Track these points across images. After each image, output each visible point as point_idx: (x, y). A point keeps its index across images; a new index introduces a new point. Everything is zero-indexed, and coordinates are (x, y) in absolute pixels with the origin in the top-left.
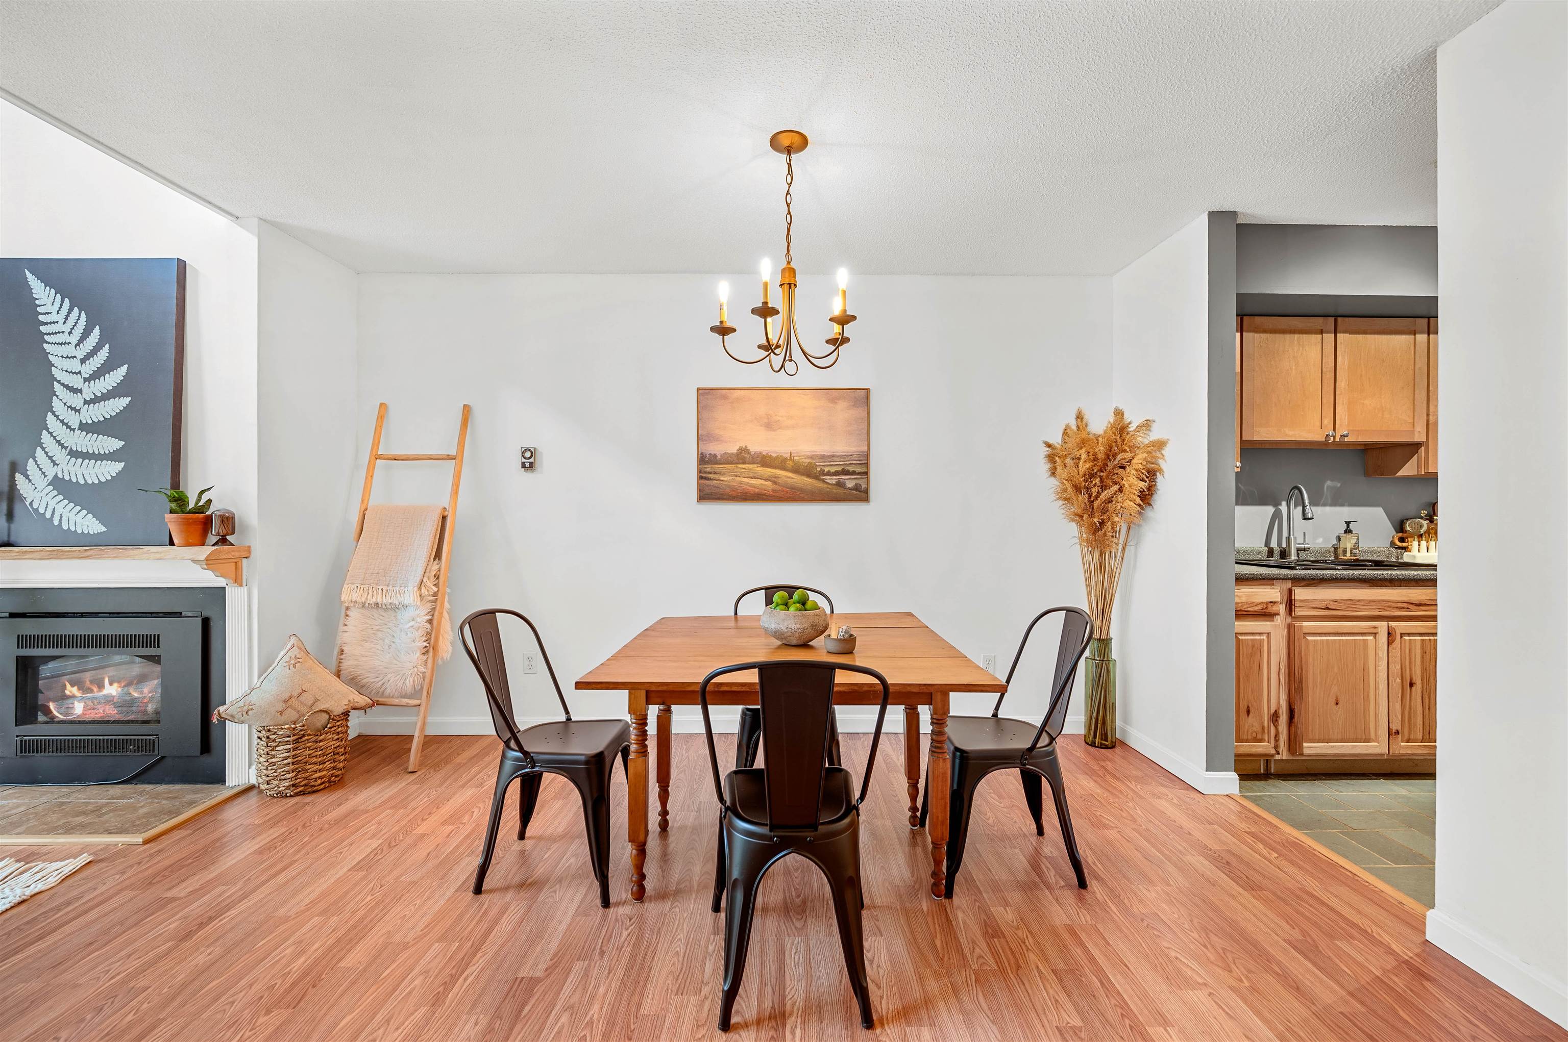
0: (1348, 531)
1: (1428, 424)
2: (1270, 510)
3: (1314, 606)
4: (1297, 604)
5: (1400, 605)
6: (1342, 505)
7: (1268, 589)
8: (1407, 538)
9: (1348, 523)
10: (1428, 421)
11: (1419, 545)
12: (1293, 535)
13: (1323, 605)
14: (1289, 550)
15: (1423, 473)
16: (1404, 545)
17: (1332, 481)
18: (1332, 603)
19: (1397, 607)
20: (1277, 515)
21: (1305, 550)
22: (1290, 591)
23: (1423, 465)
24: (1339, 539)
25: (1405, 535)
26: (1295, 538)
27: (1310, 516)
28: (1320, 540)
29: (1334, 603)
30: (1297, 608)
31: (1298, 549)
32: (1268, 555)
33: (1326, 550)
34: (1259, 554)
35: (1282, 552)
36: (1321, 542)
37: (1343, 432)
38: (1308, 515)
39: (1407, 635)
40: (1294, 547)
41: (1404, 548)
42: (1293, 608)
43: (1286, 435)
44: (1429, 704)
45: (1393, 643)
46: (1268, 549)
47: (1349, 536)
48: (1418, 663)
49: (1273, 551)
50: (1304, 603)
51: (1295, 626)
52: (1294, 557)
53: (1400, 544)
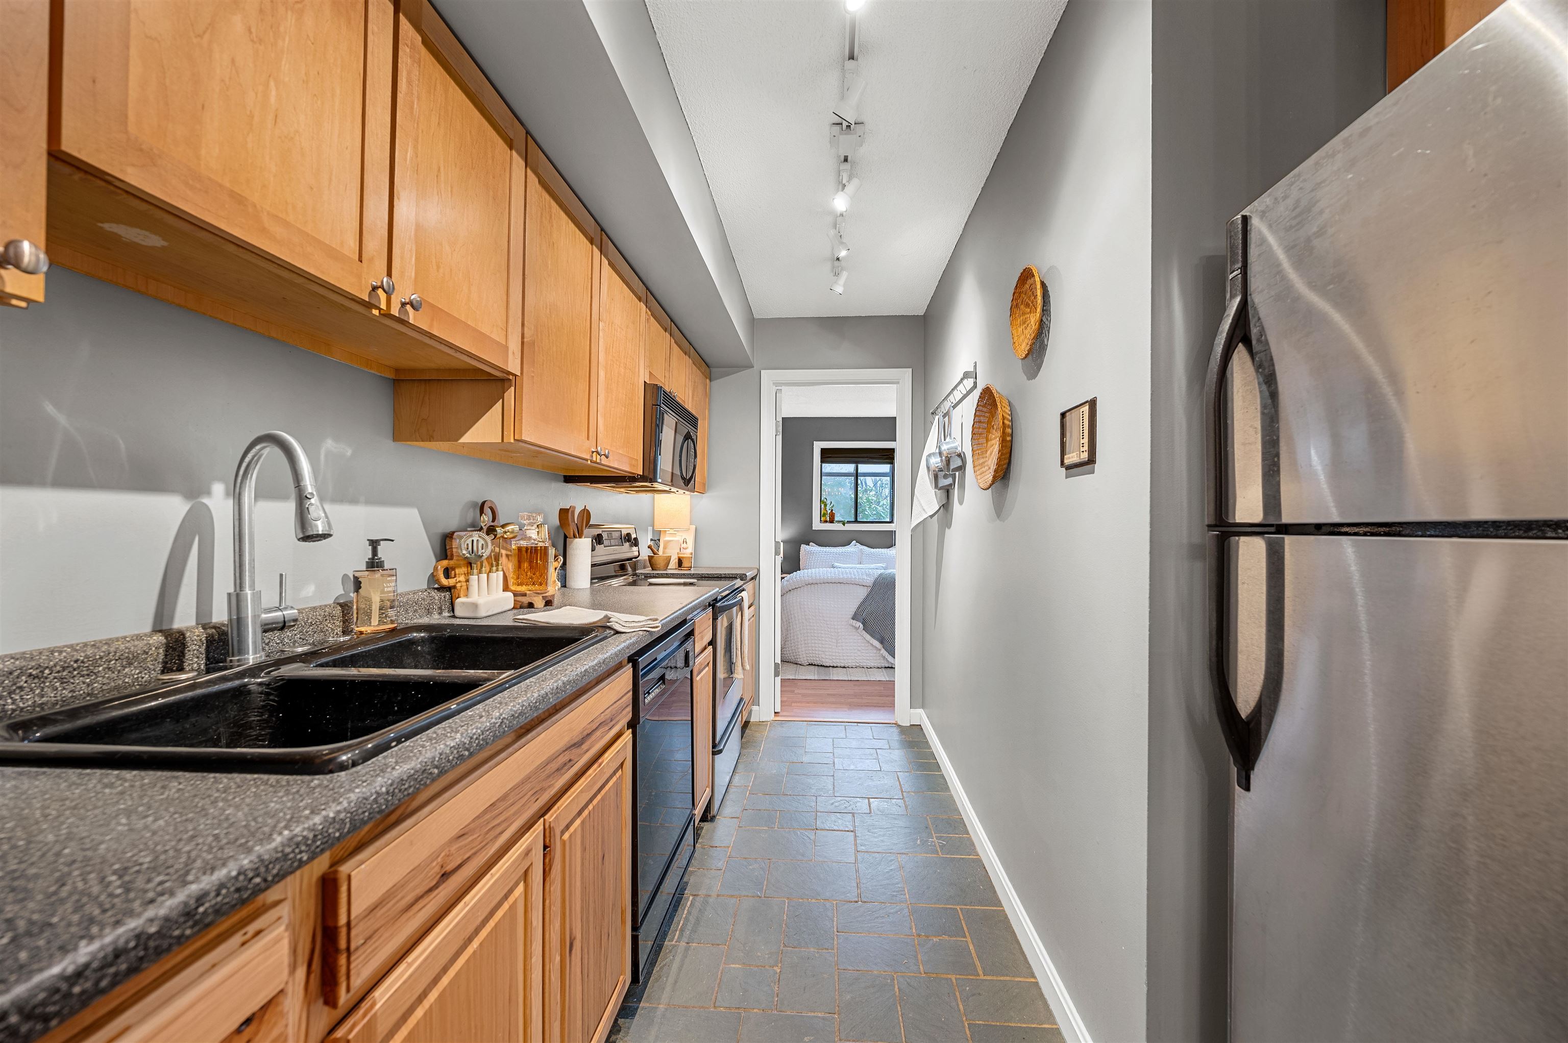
0: (375, 564)
3: (409, 898)
4: (357, 935)
5: (561, 760)
7: (232, 954)
8: (453, 569)
9: (374, 544)
10: (523, 337)
11: (478, 582)
12: (252, 587)
13: (434, 871)
14: (239, 634)
15: (512, 441)
16: (451, 582)
17: (336, 439)
18: (454, 848)
19: (557, 770)
20: (195, 524)
21: (283, 626)
23: (511, 422)
24: (358, 584)
25: (452, 562)
26: (257, 596)
27: (320, 528)
28: (310, 590)
29: (458, 844)
30: (357, 949)
31: (267, 627)
32: (165, 663)
33: (327, 614)
34: (130, 664)
35: (208, 647)
36: (310, 594)
37: (404, 292)
38: (316, 526)
39: (567, 827)
40: (254, 623)
41: (449, 589)
42: (341, 966)
43: (263, 231)
44: (588, 963)
45: (550, 869)
46: (166, 638)
47: (377, 575)
48: (578, 884)
49: (184, 646)
50: (380, 912)
51: (351, 1037)
52: (255, 653)
53: (445, 582)
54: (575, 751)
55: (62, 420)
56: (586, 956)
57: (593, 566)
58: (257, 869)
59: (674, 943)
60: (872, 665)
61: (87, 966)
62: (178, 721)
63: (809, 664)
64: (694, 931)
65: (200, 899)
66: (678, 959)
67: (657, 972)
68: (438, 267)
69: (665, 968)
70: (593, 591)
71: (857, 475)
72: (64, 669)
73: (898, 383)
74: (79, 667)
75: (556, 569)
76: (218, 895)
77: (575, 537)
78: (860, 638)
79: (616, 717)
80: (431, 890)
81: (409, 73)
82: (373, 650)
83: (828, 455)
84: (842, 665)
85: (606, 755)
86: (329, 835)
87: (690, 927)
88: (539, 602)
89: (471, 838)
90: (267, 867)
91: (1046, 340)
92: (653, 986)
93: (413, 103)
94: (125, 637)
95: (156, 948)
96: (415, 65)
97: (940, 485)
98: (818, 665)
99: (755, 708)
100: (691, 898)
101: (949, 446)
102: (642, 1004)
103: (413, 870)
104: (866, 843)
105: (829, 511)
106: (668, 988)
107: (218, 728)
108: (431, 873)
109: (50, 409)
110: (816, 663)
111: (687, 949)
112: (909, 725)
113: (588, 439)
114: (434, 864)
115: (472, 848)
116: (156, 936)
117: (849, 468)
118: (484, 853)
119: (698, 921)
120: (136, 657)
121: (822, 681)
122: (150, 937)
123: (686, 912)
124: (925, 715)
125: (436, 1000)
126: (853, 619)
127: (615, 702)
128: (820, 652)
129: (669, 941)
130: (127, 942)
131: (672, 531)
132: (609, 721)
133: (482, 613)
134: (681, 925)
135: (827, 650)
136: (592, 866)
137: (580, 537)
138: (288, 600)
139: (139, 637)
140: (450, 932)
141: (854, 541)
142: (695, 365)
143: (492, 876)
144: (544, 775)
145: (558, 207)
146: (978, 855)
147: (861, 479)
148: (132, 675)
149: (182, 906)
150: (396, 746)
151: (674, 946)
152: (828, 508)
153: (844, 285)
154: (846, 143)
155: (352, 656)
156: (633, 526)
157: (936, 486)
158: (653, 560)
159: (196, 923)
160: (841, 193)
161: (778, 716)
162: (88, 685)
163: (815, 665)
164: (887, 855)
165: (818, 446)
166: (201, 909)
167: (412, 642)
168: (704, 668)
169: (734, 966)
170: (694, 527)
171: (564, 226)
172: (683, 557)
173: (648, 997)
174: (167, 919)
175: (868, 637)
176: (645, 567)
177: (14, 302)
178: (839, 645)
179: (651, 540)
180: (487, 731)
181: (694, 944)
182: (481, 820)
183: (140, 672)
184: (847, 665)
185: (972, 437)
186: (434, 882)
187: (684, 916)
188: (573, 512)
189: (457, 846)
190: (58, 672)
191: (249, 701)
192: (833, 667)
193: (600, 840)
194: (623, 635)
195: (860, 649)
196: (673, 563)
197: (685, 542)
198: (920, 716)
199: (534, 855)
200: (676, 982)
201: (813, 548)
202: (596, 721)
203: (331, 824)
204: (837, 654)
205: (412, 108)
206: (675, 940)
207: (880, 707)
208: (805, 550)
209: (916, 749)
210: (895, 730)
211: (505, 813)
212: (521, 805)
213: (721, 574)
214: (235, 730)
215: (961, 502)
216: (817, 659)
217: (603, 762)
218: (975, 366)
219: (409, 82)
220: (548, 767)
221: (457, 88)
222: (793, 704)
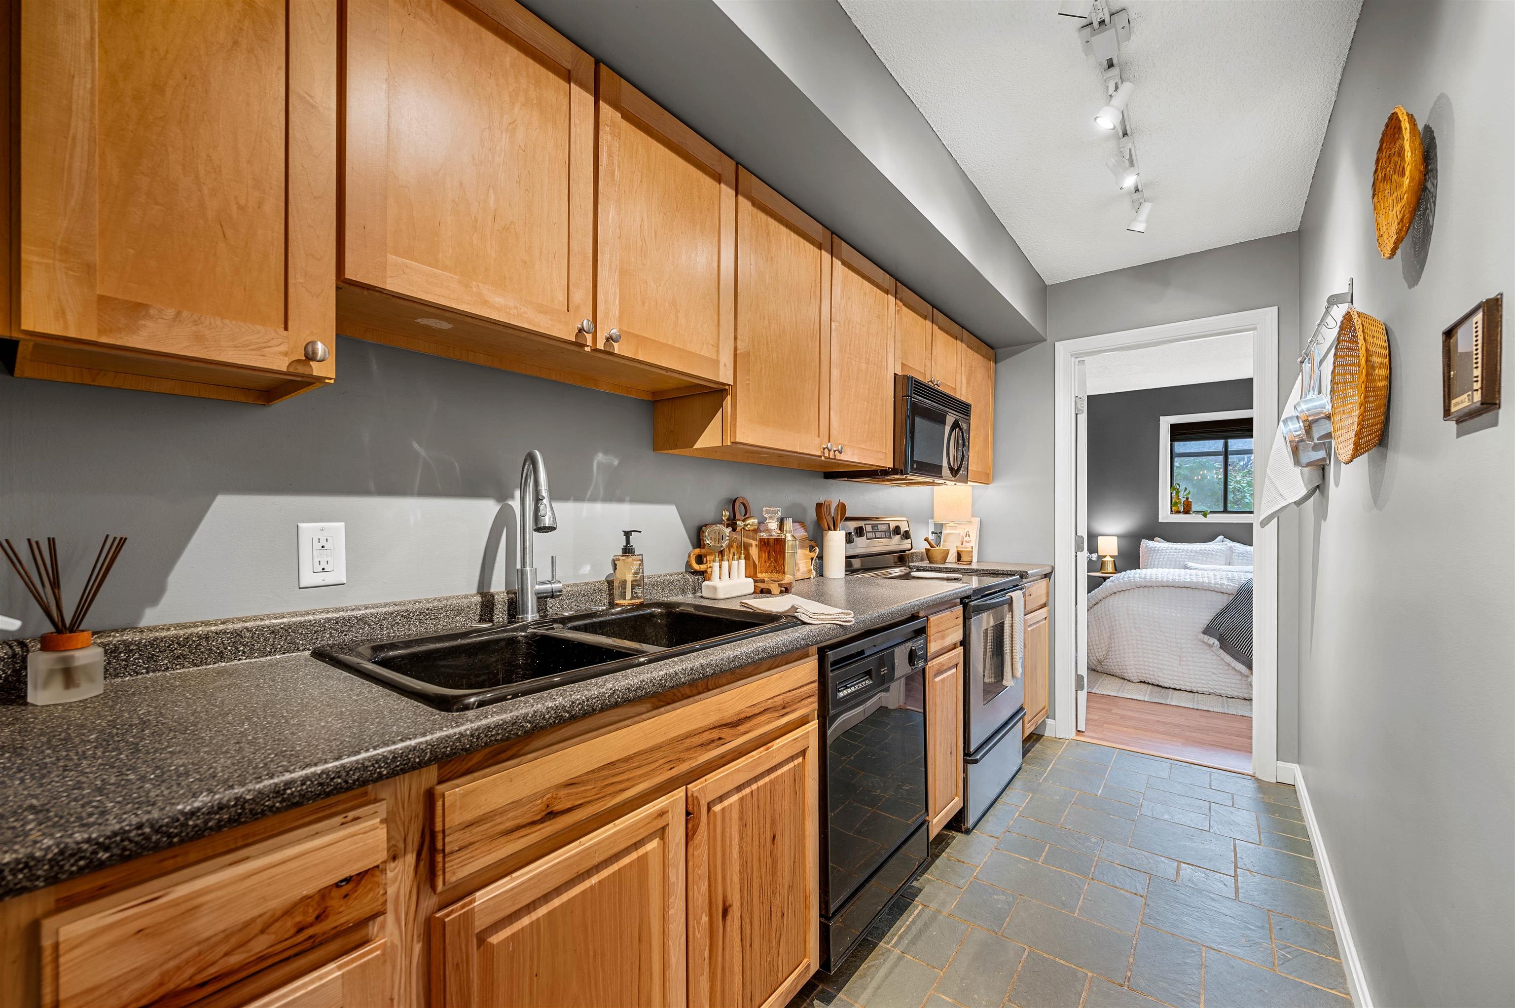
0: (628, 550)
1: (735, 355)
2: (489, 508)
3: (510, 824)
4: (452, 842)
5: (707, 736)
6: (621, 500)
8: (706, 556)
9: (627, 534)
10: (735, 349)
11: (720, 567)
12: (531, 565)
13: (536, 809)
14: (524, 599)
15: (729, 444)
16: (703, 567)
17: (606, 453)
18: (563, 793)
19: (702, 745)
20: (503, 521)
21: (551, 595)
22: (430, 798)
23: (729, 428)
24: (614, 565)
25: (703, 551)
26: (536, 571)
27: (547, 521)
28: (586, 569)
29: (566, 791)
30: (452, 853)
31: (540, 595)
32: (481, 615)
33: (596, 588)
34: (459, 614)
35: (509, 607)
36: (587, 572)
37: (608, 327)
38: (544, 520)
39: (721, 799)
40: (531, 592)
41: (702, 573)
42: (438, 862)
43: (485, 303)
44: (751, 934)
45: (693, 835)
46: (482, 598)
47: (630, 560)
48: (736, 855)
49: (493, 604)
50: (476, 830)
51: (447, 920)
52: (532, 614)
53: (696, 567)
54: (726, 733)
55: (422, 452)
56: (748, 927)
57: (847, 557)
58: (339, 772)
59: (889, 946)
60: (1235, 694)
61: (199, 809)
62: (470, 657)
63: (1141, 682)
64: (913, 942)
65: (288, 784)
66: (888, 964)
67: (864, 969)
68: (643, 303)
69: (873, 969)
70: (847, 582)
71: (1226, 453)
72: (421, 614)
73: (1255, 329)
74: (429, 613)
75: (812, 559)
76: (303, 784)
77: (830, 529)
78: (1215, 657)
79: (790, 706)
80: (534, 823)
81: (609, 147)
82: (618, 619)
83: (1179, 433)
84: (1188, 689)
85: (778, 741)
86: (409, 759)
87: (909, 937)
88: (775, 589)
89: (583, 788)
90: (348, 773)
91: (1431, 218)
92: (856, 982)
93: (614, 171)
94: (457, 597)
95: (251, 810)
96: (616, 138)
97: (1304, 460)
98: (1153, 684)
99: (1049, 721)
100: (920, 907)
101: (1310, 405)
102: (840, 995)
103: (513, 802)
104: (1158, 917)
105: (1183, 500)
106: (869, 991)
107: (497, 665)
108: (534, 809)
109: (416, 446)
110: (1150, 681)
111: (900, 958)
112: (1274, 781)
113: (818, 437)
114: (539, 801)
115: (586, 797)
116: (251, 802)
117: (1217, 445)
118: (602, 803)
119: (920, 933)
120: (463, 610)
121: (1154, 705)
122: (247, 801)
123: (910, 920)
124: (1300, 774)
125: (543, 915)
126: (1204, 633)
127: (790, 691)
128: (1155, 669)
129: (885, 943)
130: (229, 800)
131: (952, 524)
132: (780, 708)
133: (721, 595)
134: (902, 931)
135: (1165, 667)
136: (756, 843)
137: (835, 530)
138: (559, 574)
139: (466, 597)
140: (559, 863)
141: (1221, 537)
142: (971, 349)
143: (615, 826)
144: (681, 747)
145: (777, 223)
146: (1348, 994)
147: (1231, 458)
148: (460, 623)
149: (273, 787)
150: (510, 699)
151: (888, 950)
152: (1181, 494)
153: (1147, 221)
154: (1105, 43)
155: (601, 622)
156: (905, 519)
157: (1297, 462)
158: (929, 553)
159: (283, 800)
160: (1107, 108)
161: (1080, 735)
162: (435, 626)
163: (1148, 683)
164: (1187, 942)
165: (1166, 422)
166: (289, 791)
167: (652, 615)
168: (950, 668)
169: (944, 997)
170: (977, 520)
171: (785, 239)
172: (962, 551)
173: (847, 991)
174: (260, 792)
175: (1228, 658)
176: (922, 560)
177: (327, 381)
178: (1183, 663)
179: (933, 533)
180: (594, 698)
181: (909, 956)
182: (597, 775)
183: (466, 621)
184: (1195, 690)
185: (1332, 388)
186: (539, 817)
187: (908, 923)
188: (829, 507)
189: (566, 792)
190: (418, 615)
191: (519, 648)
192: (1175, 689)
193: (768, 821)
194: (807, 626)
195: (1215, 671)
196: (952, 557)
197: (968, 535)
198: (1293, 773)
199: (670, 817)
200: (879, 987)
201: (1159, 544)
202: (758, 706)
203: (410, 751)
204: (1180, 674)
205: (613, 175)
206: (891, 944)
207: (1233, 749)
208: (1146, 546)
209: (1277, 816)
210: (1250, 785)
211: (627, 773)
212: (651, 769)
213: (998, 571)
214: (509, 668)
215: (1337, 485)
216: (1152, 677)
217: (773, 746)
218: (1351, 285)
219: (610, 155)
220: (689, 741)
221: (659, 145)
222: (1105, 725)
